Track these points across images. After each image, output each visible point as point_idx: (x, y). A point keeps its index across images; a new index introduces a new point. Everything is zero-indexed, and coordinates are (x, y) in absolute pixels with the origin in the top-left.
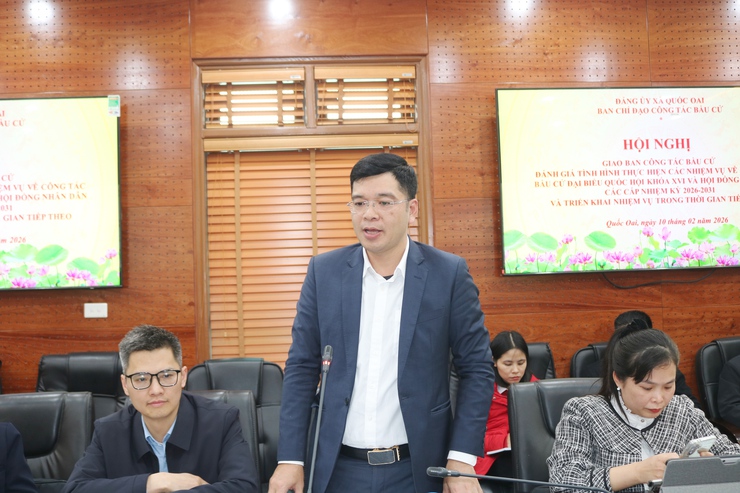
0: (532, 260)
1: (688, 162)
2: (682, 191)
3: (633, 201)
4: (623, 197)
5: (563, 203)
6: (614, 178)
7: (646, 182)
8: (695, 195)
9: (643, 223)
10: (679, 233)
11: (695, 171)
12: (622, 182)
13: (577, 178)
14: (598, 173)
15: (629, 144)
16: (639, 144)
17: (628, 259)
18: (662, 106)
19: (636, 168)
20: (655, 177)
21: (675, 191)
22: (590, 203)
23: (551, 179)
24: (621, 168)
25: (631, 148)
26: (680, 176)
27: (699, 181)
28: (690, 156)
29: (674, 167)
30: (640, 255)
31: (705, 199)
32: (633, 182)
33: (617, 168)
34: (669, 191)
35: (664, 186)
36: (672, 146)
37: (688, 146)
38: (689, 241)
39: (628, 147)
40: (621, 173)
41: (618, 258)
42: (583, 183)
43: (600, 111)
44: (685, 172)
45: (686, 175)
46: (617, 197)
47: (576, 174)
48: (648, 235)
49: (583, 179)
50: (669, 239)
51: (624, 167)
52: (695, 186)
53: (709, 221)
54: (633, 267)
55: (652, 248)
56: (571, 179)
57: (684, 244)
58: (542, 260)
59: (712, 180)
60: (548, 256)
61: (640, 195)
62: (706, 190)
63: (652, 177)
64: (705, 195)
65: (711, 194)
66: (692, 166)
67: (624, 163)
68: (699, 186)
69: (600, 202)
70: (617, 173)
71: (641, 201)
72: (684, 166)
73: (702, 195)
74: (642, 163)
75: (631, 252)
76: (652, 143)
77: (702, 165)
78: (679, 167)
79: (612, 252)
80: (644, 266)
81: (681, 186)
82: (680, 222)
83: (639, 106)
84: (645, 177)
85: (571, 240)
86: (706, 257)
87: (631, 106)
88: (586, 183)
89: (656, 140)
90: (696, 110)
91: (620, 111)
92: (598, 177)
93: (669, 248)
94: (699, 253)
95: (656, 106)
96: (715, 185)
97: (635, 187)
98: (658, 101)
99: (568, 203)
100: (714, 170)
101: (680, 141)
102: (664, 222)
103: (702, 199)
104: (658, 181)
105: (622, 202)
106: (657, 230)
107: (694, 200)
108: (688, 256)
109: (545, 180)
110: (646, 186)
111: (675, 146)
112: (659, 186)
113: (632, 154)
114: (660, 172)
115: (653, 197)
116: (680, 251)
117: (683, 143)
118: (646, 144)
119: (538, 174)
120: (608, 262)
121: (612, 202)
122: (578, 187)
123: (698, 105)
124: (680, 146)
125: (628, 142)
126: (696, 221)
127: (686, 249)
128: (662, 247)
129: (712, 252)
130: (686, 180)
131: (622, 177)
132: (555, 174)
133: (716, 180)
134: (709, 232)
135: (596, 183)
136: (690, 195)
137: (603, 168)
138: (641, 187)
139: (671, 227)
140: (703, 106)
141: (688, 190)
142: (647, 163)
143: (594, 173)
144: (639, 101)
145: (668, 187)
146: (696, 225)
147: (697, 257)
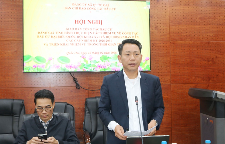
0: (35, 67)
1: (101, 29)
2: (98, 41)
3: (78, 44)
4: (73, 42)
5: (49, 45)
6: (70, 35)
7: (83, 37)
8: (103, 43)
9: (82, 53)
10: (97, 58)
11: (104, 33)
12: (74, 37)
13: (55, 35)
14: (64, 33)
15: (77, 22)
16: (81, 22)
17: (75, 67)
18: (92, 7)
19: (80, 31)
20: (87, 35)
21: (95, 41)
22: (60, 45)
23: (44, 35)
24: (73, 31)
25: (78, 23)
26: (98, 35)
27: (105, 37)
28: (102, 27)
29: (95, 31)
30: (80, 66)
31: (108, 44)
32: (78, 37)
33: (72, 31)
34: (93, 41)
35: (91, 39)
36: (95, 23)
37: (101, 23)
38: (100, 61)
39: (77, 23)
40: (73, 33)
41: (71, 67)
42: (57, 37)
43: (66, 8)
44: (100, 33)
45: (100, 35)
46: (71, 43)
47: (55, 33)
48: (84, 58)
49: (57, 35)
50: (92, 59)
51: (75, 31)
52: (103, 39)
53: (109, 53)
54: (77, 70)
55: (85, 63)
56: (52, 35)
57: (98, 62)
58: (39, 67)
59: (111, 37)
60: (42, 65)
61: (81, 42)
62: (108, 41)
63: (86, 35)
64: (108, 43)
65: (110, 42)
66: (103, 31)
67: (75, 29)
68: (105, 39)
69: (64, 44)
70: (72, 33)
71: (81, 44)
72: (99, 31)
73: (106, 43)
74: (82, 29)
75: (76, 65)
76: (87, 22)
77: (107, 31)
78: (97, 31)
79: (69, 64)
80: (82, 70)
81: (98, 39)
82: (97, 53)
83: (82, 7)
84: (83, 35)
85: (52, 59)
86: (107, 67)
87: (79, 7)
88: (59, 37)
89: (88, 21)
90: (105, 9)
91: (74, 8)
92: (64, 34)
93: (92, 63)
94: (104, 66)
95: (89, 7)
96: (112, 39)
97: (79, 39)
98: (90, 5)
99: (51, 44)
100: (112, 33)
101: (98, 21)
102: (90, 53)
103: (106, 44)
104: (88, 37)
105: (73, 44)
106: (87, 56)
107: (103, 44)
108: (100, 67)
109: (41, 35)
110: (83, 39)
111: (96, 23)
112: (89, 39)
113: (78, 26)
114: (89, 33)
115: (86, 43)
116: (97, 64)
117: (100, 22)
118: (84, 22)
119: (38, 33)
120: (67, 68)
121: (69, 44)
122: (55, 38)
123: (106, 7)
124: (98, 23)
125: (77, 21)
126: (104, 53)
127: (99, 64)
128: (89, 63)
129: (109, 65)
130: (100, 37)
131: (73, 35)
132: (46, 33)
133: (112, 37)
134: (108, 57)
135: (63, 37)
136: (101, 43)
137: (66, 31)
138: (81, 39)
139: (93, 55)
140: (108, 7)
141: (101, 41)
142: (84, 29)
143: (62, 33)
144: (82, 5)
145: (93, 39)
146: (104, 54)
147: (103, 67)
